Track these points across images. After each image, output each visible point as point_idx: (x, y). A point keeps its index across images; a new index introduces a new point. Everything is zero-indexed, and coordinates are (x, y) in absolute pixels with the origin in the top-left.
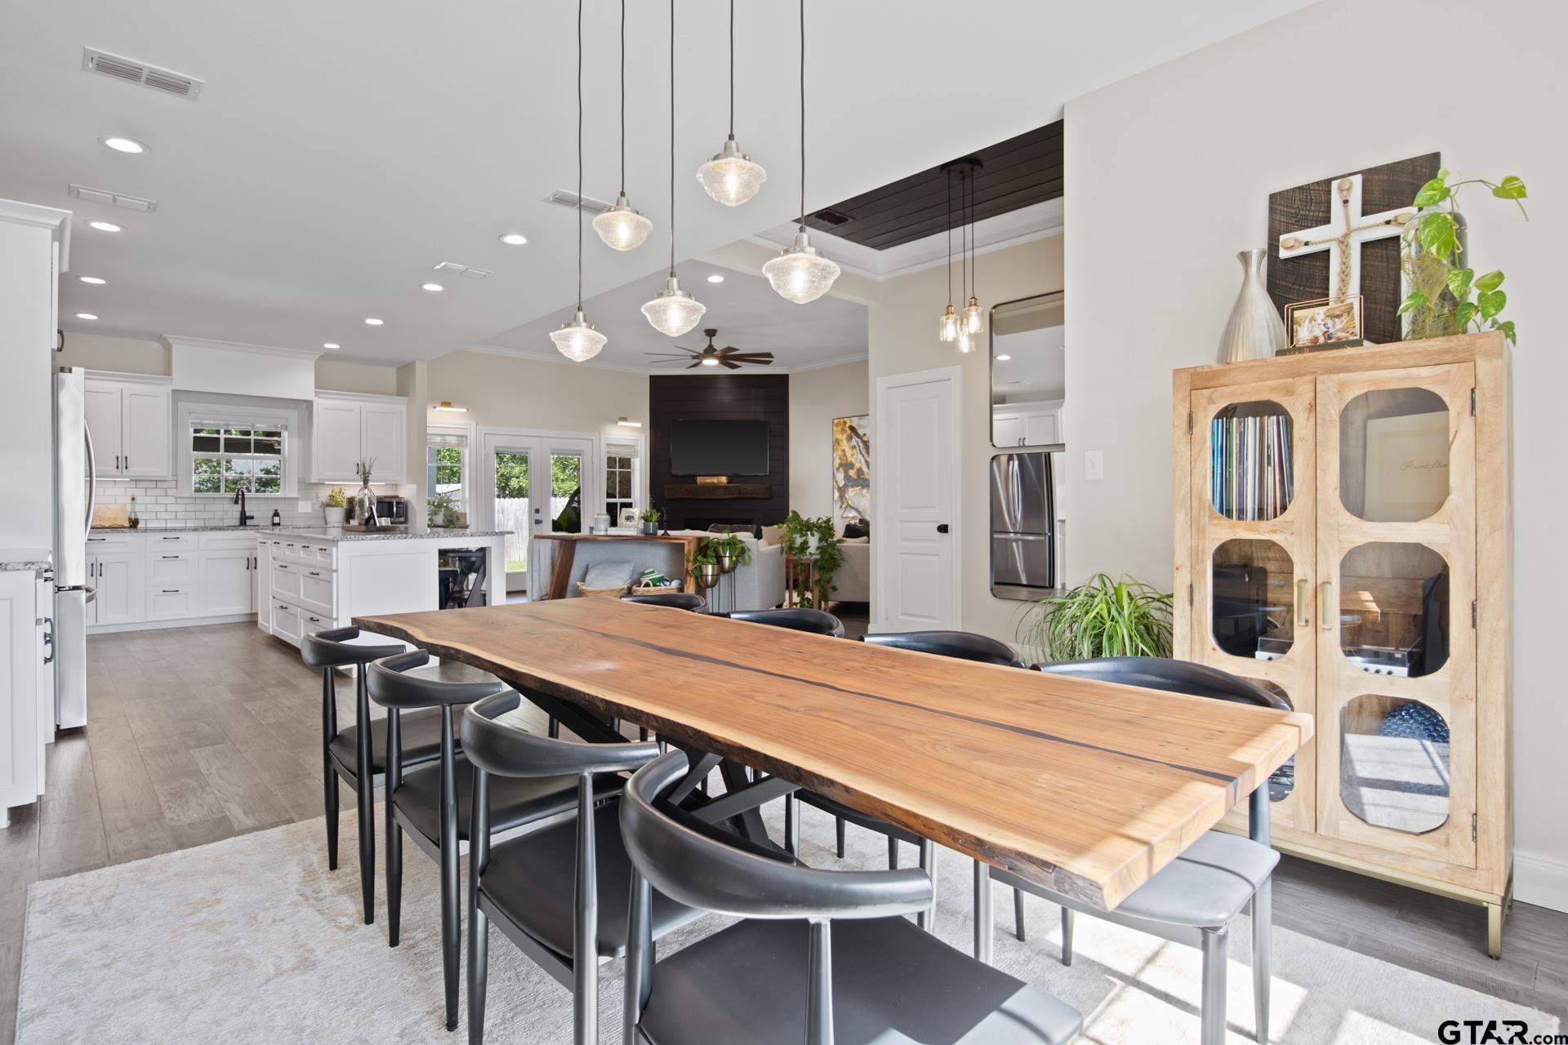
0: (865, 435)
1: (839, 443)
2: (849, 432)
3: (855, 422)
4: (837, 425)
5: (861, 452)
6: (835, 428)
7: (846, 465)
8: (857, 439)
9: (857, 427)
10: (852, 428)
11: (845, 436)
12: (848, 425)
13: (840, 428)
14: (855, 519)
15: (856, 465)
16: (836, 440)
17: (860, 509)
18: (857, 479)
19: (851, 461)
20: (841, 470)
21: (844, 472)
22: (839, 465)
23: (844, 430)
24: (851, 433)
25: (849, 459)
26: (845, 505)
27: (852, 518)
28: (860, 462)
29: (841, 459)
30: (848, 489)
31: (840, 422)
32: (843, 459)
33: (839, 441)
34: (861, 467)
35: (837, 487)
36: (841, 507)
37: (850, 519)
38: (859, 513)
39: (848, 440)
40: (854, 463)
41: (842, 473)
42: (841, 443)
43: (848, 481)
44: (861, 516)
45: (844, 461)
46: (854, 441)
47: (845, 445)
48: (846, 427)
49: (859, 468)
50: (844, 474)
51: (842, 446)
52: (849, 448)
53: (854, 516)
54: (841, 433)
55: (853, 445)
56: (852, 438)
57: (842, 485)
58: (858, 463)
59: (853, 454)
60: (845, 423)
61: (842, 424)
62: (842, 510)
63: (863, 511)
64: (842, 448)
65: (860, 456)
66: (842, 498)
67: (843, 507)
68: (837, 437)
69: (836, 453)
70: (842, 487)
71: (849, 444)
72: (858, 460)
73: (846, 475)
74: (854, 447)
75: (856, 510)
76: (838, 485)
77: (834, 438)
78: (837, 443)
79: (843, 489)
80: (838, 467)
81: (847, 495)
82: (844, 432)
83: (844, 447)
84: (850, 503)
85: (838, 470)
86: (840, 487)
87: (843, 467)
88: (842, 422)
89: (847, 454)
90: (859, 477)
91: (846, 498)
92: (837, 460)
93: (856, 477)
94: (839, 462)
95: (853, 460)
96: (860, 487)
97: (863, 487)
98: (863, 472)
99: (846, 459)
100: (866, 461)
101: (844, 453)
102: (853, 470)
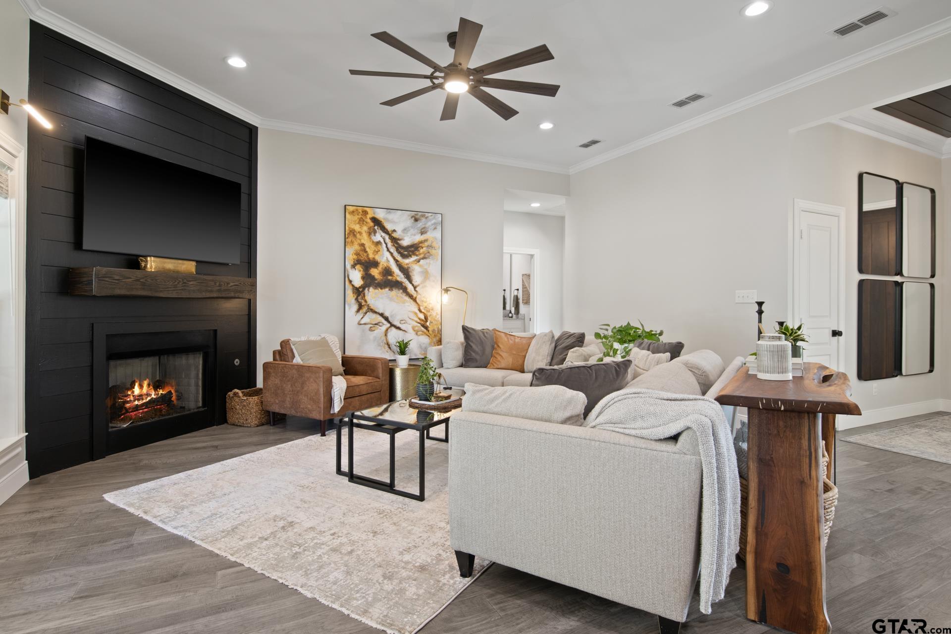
0: (394, 231)
1: (355, 236)
2: (372, 224)
3: (380, 215)
4: (351, 213)
5: (388, 250)
6: (348, 217)
7: (366, 262)
8: (383, 234)
9: (382, 220)
10: (374, 220)
11: (365, 228)
12: (369, 216)
13: (356, 218)
14: (381, 326)
15: (381, 264)
16: (350, 231)
17: (387, 314)
18: (382, 280)
19: (374, 258)
20: (358, 267)
21: (362, 270)
22: (354, 262)
23: (364, 221)
24: (375, 226)
25: (371, 256)
26: (365, 309)
27: (376, 324)
28: (388, 261)
29: (357, 254)
30: (368, 290)
31: (357, 210)
32: (362, 255)
33: (355, 233)
34: (389, 267)
35: (351, 287)
36: (358, 311)
37: (372, 326)
38: (387, 319)
39: (370, 234)
40: (379, 261)
41: (360, 271)
42: (358, 235)
43: (369, 281)
44: (389, 322)
45: (363, 257)
46: (379, 236)
47: (365, 239)
48: (366, 218)
49: (386, 268)
50: (362, 272)
51: (360, 240)
52: (371, 243)
53: (379, 323)
54: (359, 223)
55: (378, 240)
56: (375, 232)
57: (360, 285)
58: (385, 262)
59: (377, 250)
60: (365, 213)
61: (361, 212)
62: (360, 315)
63: (391, 316)
64: (359, 241)
65: (387, 254)
66: (360, 300)
67: (361, 311)
68: (352, 227)
69: (351, 246)
70: (360, 287)
71: (370, 238)
72: (385, 258)
73: (366, 274)
74: (379, 243)
75: (382, 315)
76: (353, 286)
77: (347, 228)
78: (352, 235)
79: (361, 290)
80: (352, 263)
81: (366, 298)
82: (363, 224)
83: (363, 241)
84: (372, 307)
85: (353, 266)
86: (356, 288)
87: (361, 264)
88: (360, 211)
89: (368, 249)
90: (385, 278)
91: (366, 301)
92: (351, 255)
93: (381, 278)
94: (355, 257)
95: (377, 258)
96: (387, 289)
97: (391, 290)
98: (391, 272)
99: (365, 254)
100: (396, 261)
101: (362, 248)
102: (376, 268)
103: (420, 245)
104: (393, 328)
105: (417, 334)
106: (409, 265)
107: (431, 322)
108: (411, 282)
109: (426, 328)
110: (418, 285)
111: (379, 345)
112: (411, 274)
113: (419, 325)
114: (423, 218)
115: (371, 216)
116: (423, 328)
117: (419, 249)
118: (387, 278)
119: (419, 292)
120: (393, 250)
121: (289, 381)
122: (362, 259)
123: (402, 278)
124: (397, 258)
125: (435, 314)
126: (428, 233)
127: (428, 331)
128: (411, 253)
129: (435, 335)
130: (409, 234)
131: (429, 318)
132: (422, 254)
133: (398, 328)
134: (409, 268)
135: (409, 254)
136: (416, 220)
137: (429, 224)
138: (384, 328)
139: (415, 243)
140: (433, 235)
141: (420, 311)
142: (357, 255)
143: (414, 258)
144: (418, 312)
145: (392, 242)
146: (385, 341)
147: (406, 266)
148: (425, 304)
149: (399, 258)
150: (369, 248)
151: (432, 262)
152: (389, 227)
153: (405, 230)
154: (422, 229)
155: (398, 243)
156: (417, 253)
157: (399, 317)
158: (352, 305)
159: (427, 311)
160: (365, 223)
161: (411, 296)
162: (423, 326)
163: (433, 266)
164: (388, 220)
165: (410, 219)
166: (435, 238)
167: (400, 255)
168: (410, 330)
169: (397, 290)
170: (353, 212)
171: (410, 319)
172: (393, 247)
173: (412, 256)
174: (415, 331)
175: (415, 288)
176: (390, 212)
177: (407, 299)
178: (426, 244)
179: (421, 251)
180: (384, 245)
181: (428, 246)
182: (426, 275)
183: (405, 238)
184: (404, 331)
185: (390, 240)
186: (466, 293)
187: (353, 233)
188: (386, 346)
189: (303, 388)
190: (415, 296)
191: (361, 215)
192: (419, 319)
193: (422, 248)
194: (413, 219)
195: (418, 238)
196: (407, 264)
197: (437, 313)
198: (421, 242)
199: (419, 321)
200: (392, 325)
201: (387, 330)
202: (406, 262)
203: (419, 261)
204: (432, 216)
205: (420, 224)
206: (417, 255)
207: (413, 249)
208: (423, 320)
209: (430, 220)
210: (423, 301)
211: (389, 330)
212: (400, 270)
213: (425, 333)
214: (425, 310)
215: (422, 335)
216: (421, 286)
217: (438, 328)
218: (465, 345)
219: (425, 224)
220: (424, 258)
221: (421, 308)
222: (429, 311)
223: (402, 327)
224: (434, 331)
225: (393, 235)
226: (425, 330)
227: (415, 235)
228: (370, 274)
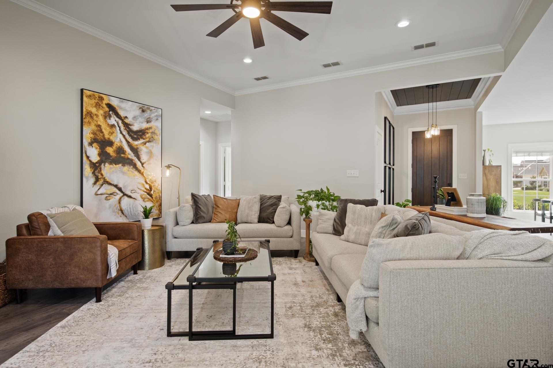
0: (126, 117)
1: (92, 117)
2: (107, 109)
3: (115, 102)
4: (89, 97)
5: (121, 133)
6: (85, 99)
7: (102, 141)
8: (117, 119)
9: (116, 107)
10: (109, 106)
11: (101, 112)
12: (105, 101)
13: (93, 101)
14: (115, 196)
15: (115, 143)
16: (88, 113)
17: (120, 185)
18: (116, 157)
19: (109, 138)
20: (95, 145)
21: (99, 147)
22: (91, 140)
23: (100, 105)
24: (110, 111)
25: (107, 136)
26: (101, 182)
27: (111, 194)
28: (121, 141)
29: (94, 133)
30: (104, 165)
31: (94, 95)
32: (98, 135)
33: (92, 115)
34: (122, 147)
35: (88, 162)
36: (95, 183)
37: (107, 195)
38: (120, 189)
39: (105, 117)
40: (113, 141)
41: (97, 148)
42: (95, 117)
43: (104, 157)
44: (122, 192)
45: (100, 137)
46: (113, 120)
47: (101, 121)
48: (102, 103)
49: (119, 147)
50: (98, 150)
51: (97, 121)
52: (107, 125)
53: (114, 193)
54: (96, 106)
55: (112, 124)
56: (110, 117)
57: (97, 161)
58: (118, 142)
59: (111, 132)
60: (102, 99)
61: (98, 98)
62: (97, 187)
63: (124, 187)
64: (96, 123)
65: (120, 136)
66: (97, 174)
67: (98, 183)
68: (90, 109)
69: (88, 125)
70: (97, 163)
71: (106, 121)
72: (119, 139)
73: (102, 152)
74: (113, 126)
75: (116, 186)
76: (90, 161)
77: (84, 110)
78: (89, 116)
79: (97, 165)
80: (89, 141)
81: (103, 172)
82: (100, 108)
83: (99, 123)
84: (108, 179)
85: (91, 144)
86: (93, 163)
87: (96, 142)
88: (97, 96)
89: (103, 130)
90: (118, 155)
91: (102, 175)
92: (88, 134)
93: (116, 155)
94: (92, 136)
95: (112, 138)
96: (120, 165)
97: (124, 165)
98: (124, 151)
99: (101, 134)
100: (128, 142)
101: (99, 128)
102: (111, 147)
103: (146, 131)
104: (125, 197)
105: (144, 201)
106: (138, 146)
107: (154, 191)
108: (139, 159)
109: (151, 195)
110: (145, 163)
111: (114, 212)
112: (139, 153)
113: (146, 193)
114: (148, 110)
115: (107, 103)
116: (148, 196)
117: (146, 134)
118: (120, 156)
119: (146, 167)
120: (125, 133)
121: (50, 255)
122: (98, 138)
123: (132, 156)
124: (128, 140)
125: (157, 185)
126: (152, 123)
127: (152, 198)
128: (139, 137)
129: (157, 201)
130: (138, 122)
131: (153, 188)
132: (147, 138)
133: (130, 197)
134: (138, 148)
135: (138, 137)
136: (143, 111)
137: (153, 115)
138: (118, 197)
139: (143, 129)
140: (156, 124)
141: (147, 183)
142: (94, 135)
143: (142, 141)
144: (145, 183)
145: (124, 126)
146: (119, 208)
147: (135, 147)
148: (150, 177)
149: (130, 140)
150: (105, 129)
151: (155, 145)
152: (122, 114)
153: (135, 118)
154: (148, 119)
155: (129, 128)
156: (144, 137)
157: (130, 188)
158: (89, 178)
159: (151, 183)
160: (101, 107)
161: (139, 171)
162: (149, 194)
163: (155, 148)
164: (121, 108)
165: (138, 109)
166: (157, 127)
167: (130, 137)
168: (139, 198)
169: (128, 166)
170: (90, 96)
171: (139, 189)
172: (126, 131)
173: (141, 139)
174: (142, 198)
175: (142, 164)
176: (122, 102)
177: (136, 173)
178: (151, 131)
179: (147, 136)
180: (118, 128)
181: (152, 132)
182: (150, 154)
183: (135, 124)
184: (134, 199)
185: (122, 125)
186: (180, 169)
187: (90, 115)
188: (120, 212)
189: (72, 260)
190: (142, 171)
191: (98, 100)
192: (146, 189)
193: (148, 133)
194: (141, 110)
195: (145, 126)
196: (137, 145)
197: (158, 184)
198: (147, 129)
199: (145, 190)
200: (125, 194)
201: (120, 199)
202: (135, 143)
203: (145, 144)
204: (154, 109)
205: (146, 115)
206: (144, 139)
207: (141, 134)
208: (148, 190)
209: (154, 113)
210: (148, 175)
211: (122, 199)
212: (131, 150)
213: (150, 200)
214: (150, 182)
215: (148, 201)
216: (147, 163)
217: (159, 195)
218: (194, 207)
219: (150, 115)
220: (149, 142)
221: (147, 180)
222: (153, 183)
223: (133, 195)
224: (156, 198)
225: (125, 120)
226: (150, 197)
227: (142, 123)
228: (106, 152)
